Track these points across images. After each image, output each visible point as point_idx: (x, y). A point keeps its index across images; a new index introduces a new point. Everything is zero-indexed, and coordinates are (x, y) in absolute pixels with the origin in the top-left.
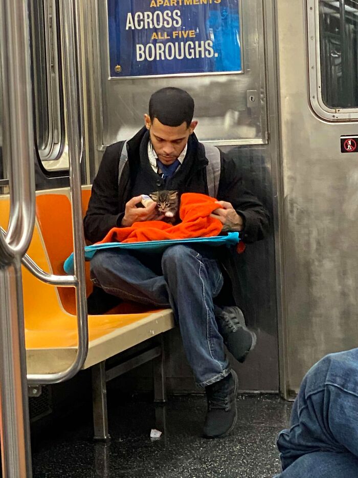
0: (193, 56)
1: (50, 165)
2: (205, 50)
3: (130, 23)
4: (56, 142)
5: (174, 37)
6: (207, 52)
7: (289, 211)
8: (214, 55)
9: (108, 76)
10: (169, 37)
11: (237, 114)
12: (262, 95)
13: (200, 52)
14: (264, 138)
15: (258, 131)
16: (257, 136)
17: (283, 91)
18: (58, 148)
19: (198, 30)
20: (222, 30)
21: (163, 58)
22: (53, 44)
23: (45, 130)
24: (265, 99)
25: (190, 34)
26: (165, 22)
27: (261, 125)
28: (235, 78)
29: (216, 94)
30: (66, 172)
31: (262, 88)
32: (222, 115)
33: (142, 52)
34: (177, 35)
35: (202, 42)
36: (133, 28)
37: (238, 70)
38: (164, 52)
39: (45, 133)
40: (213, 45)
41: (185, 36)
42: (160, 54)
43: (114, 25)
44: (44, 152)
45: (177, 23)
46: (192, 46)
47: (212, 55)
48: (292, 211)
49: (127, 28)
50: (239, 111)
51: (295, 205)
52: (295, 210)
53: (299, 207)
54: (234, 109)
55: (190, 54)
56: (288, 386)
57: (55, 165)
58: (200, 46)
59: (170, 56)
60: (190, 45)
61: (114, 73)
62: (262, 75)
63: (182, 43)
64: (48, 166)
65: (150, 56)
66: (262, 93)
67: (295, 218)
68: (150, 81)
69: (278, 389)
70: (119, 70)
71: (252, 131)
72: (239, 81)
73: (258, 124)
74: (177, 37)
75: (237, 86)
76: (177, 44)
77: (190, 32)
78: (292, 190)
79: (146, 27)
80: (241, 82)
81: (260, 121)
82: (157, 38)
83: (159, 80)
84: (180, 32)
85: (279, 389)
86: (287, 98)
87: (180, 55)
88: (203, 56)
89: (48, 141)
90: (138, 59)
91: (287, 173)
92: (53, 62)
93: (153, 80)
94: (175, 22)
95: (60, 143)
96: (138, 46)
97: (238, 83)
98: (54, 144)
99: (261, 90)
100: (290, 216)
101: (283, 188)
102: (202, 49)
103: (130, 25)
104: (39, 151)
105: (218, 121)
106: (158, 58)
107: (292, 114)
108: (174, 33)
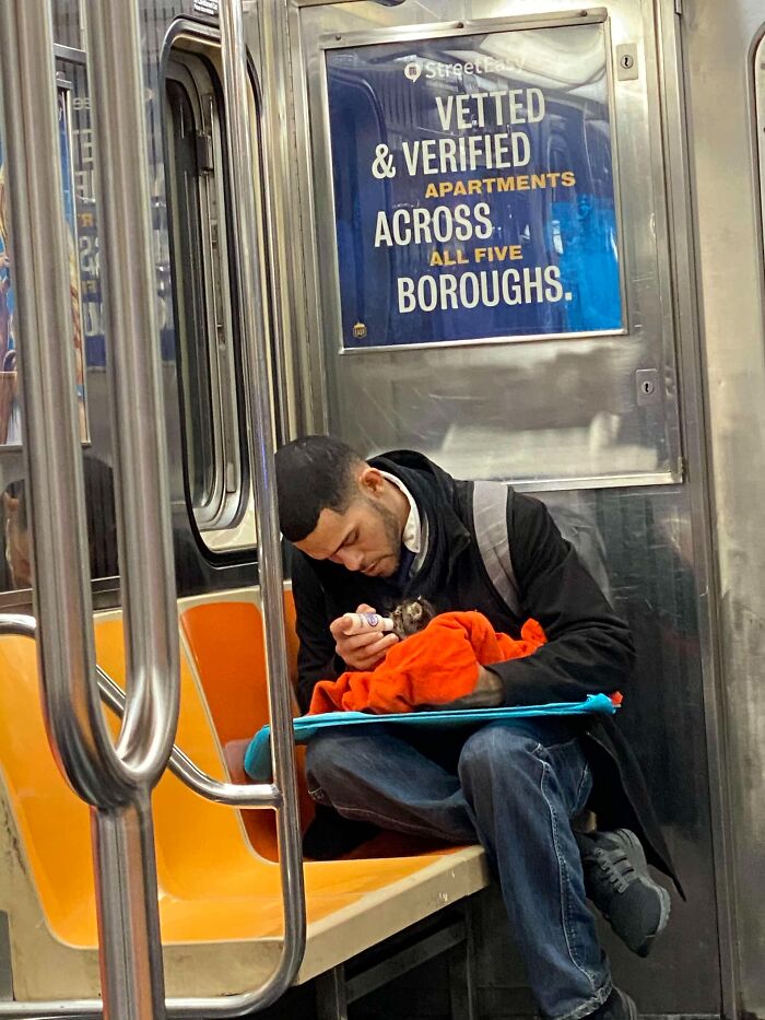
0: (518, 300)
1: (217, 539)
2: (545, 285)
3: (383, 233)
4: (230, 489)
5: (478, 260)
6: (548, 291)
7: (733, 626)
8: (564, 295)
9: (339, 346)
10: (467, 261)
11: (615, 420)
12: (668, 380)
13: (533, 291)
14: (674, 470)
15: (661, 459)
16: (659, 467)
17: (713, 370)
18: (234, 501)
19: (527, 232)
20: (581, 243)
21: (455, 306)
22: (219, 282)
23: (208, 465)
24: (675, 387)
25: (512, 253)
26: (458, 230)
27: (668, 444)
28: (610, 344)
29: (569, 379)
30: (251, 554)
31: (668, 364)
32: (584, 423)
33: (409, 294)
34: (484, 255)
35: (538, 270)
36: (390, 243)
37: (615, 327)
38: (457, 291)
39: (207, 473)
40: (562, 276)
41: (501, 257)
42: (449, 297)
43: (349, 236)
44: (204, 511)
45: (483, 231)
46: (517, 279)
47: (559, 297)
48: (739, 626)
49: (377, 244)
50: (620, 415)
51: (745, 612)
52: (746, 623)
53: (754, 616)
54: (608, 411)
55: (512, 295)
56: (741, 1004)
57: (229, 538)
58: (533, 279)
59: (470, 300)
60: (511, 277)
61: (351, 340)
62: (667, 337)
63: (495, 273)
64: (215, 541)
65: (428, 303)
66: (669, 375)
67: (746, 641)
68: (427, 354)
69: (719, 1009)
70: (362, 333)
71: (650, 456)
72: (618, 350)
73: (662, 440)
74: (484, 260)
75: (616, 361)
76: (483, 274)
77: (512, 248)
78: (737, 581)
79: (418, 241)
80: (623, 352)
81: (667, 433)
82: (441, 263)
83: (447, 351)
84: (490, 249)
85: (722, 1011)
86: (723, 384)
87: (491, 298)
88: (540, 300)
89: (213, 488)
90: (403, 310)
91: (726, 545)
92: (222, 320)
93: (436, 352)
94: (478, 228)
95: (238, 492)
96: (401, 281)
97: (616, 354)
98: (227, 492)
99: (667, 368)
100: (736, 636)
101: (719, 577)
102: (538, 284)
103: (383, 238)
104: (194, 510)
105: (576, 436)
106: (444, 306)
107: (734, 418)
108: (477, 251)
